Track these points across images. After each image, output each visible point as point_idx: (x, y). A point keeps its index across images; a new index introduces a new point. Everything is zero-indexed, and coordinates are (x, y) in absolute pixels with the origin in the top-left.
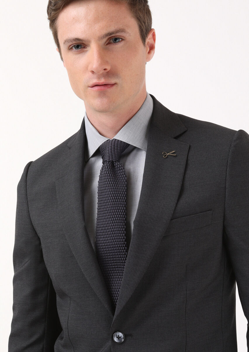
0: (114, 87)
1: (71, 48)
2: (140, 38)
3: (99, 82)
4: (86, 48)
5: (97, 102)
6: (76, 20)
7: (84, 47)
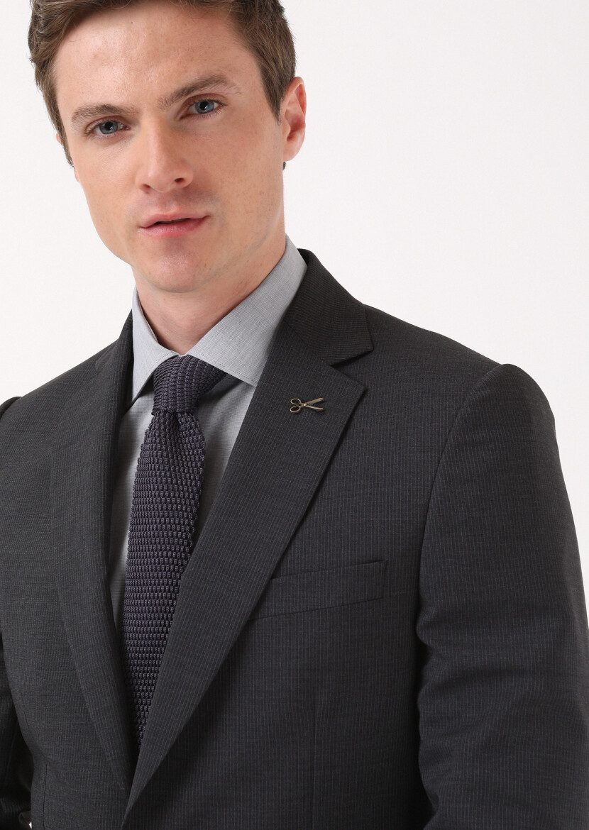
0: (205, 226)
1: (92, 131)
2: (265, 101)
3: (165, 214)
4: (130, 129)
5: (162, 268)
6: (100, 59)
7: (125, 128)
